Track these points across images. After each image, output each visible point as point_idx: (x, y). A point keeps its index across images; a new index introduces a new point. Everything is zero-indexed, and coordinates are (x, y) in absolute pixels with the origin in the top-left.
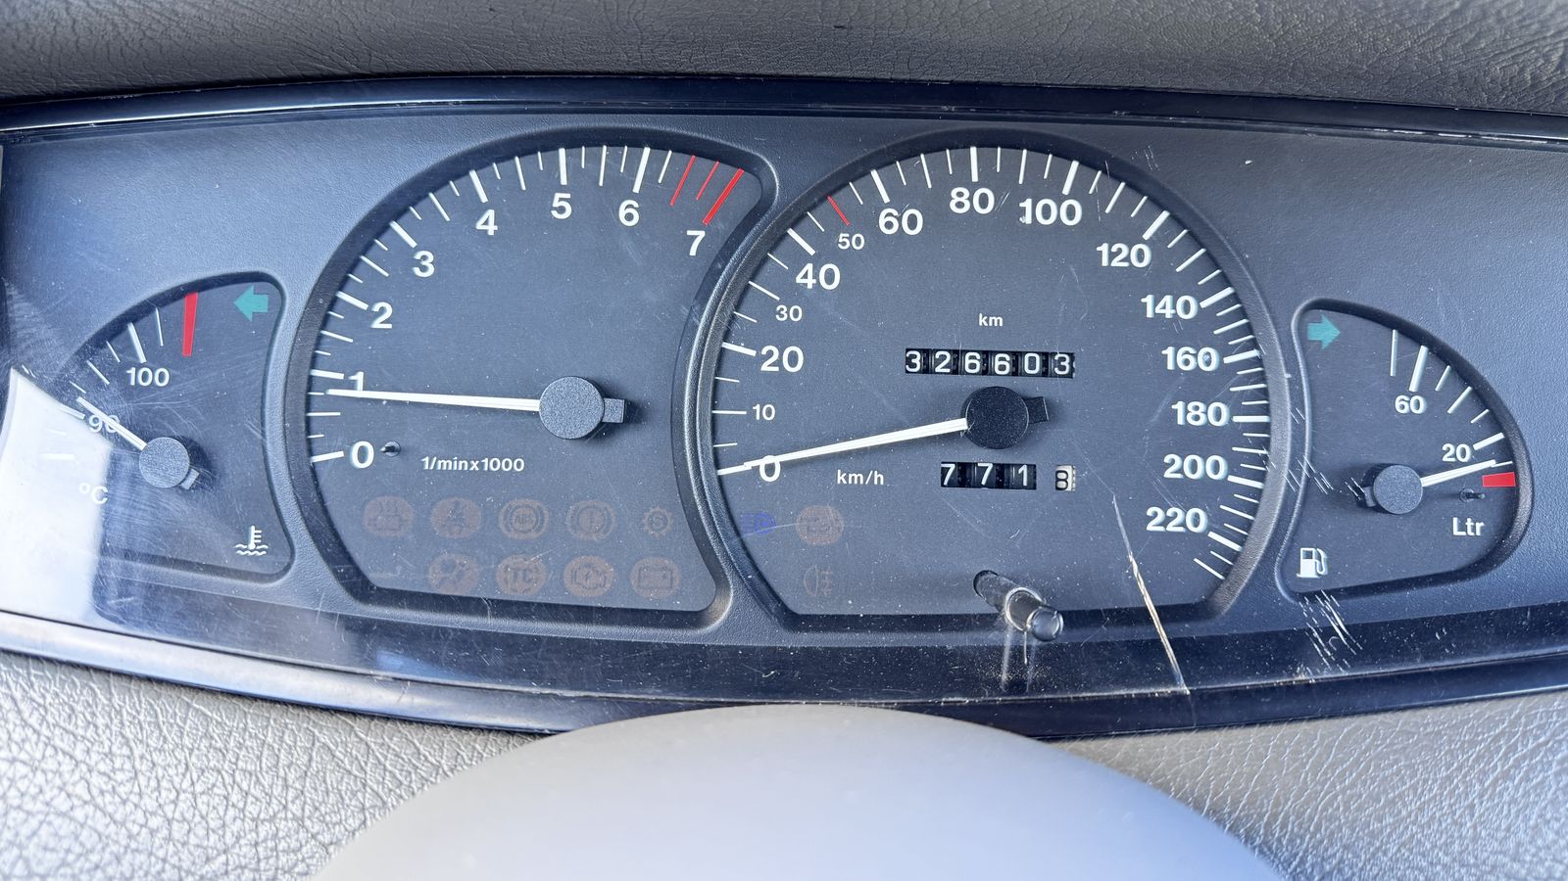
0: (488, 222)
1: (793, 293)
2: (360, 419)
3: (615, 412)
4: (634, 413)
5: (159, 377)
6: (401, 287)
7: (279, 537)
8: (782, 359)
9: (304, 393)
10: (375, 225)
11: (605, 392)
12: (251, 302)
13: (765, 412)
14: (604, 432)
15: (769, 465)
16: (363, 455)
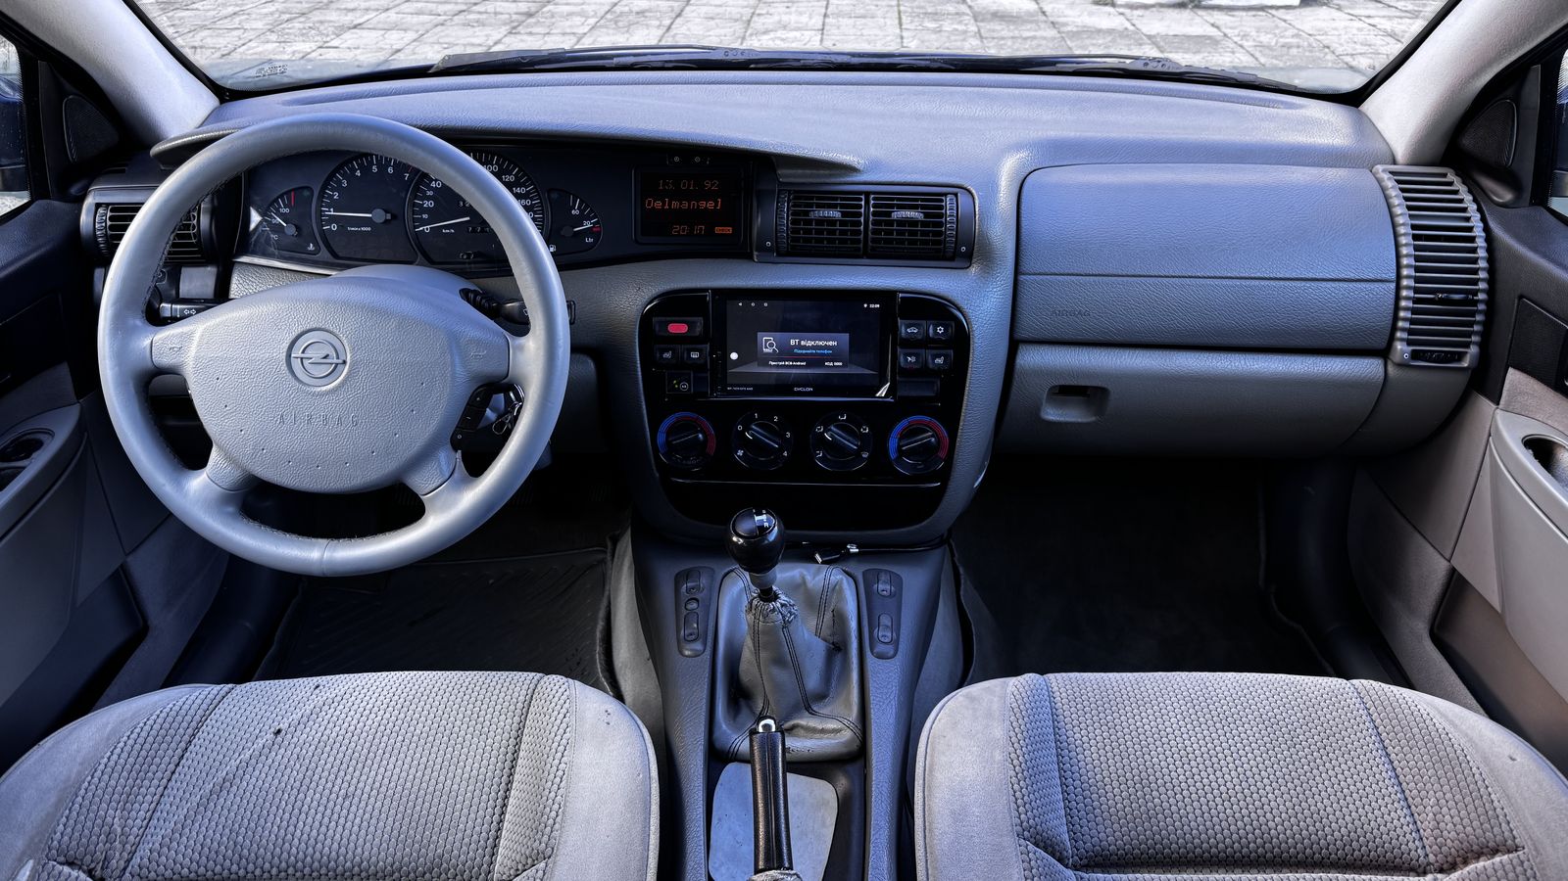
0: (358, 173)
1: (431, 189)
2: (333, 219)
3: (389, 217)
4: (394, 217)
5: (287, 210)
6: (339, 189)
7: (316, 244)
8: (427, 204)
9: (320, 214)
10: (332, 176)
11: (386, 212)
12: (306, 193)
13: (425, 216)
14: (386, 221)
15: (427, 228)
16: (334, 226)
